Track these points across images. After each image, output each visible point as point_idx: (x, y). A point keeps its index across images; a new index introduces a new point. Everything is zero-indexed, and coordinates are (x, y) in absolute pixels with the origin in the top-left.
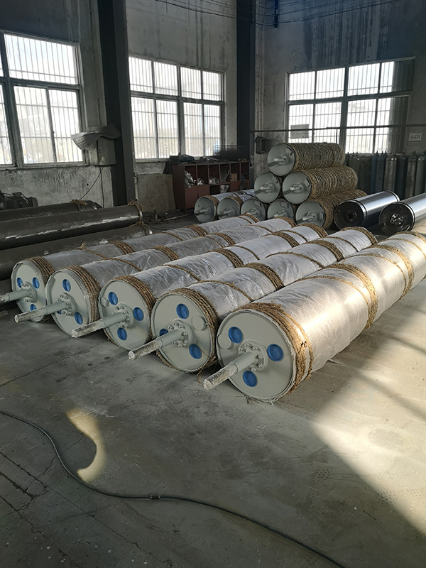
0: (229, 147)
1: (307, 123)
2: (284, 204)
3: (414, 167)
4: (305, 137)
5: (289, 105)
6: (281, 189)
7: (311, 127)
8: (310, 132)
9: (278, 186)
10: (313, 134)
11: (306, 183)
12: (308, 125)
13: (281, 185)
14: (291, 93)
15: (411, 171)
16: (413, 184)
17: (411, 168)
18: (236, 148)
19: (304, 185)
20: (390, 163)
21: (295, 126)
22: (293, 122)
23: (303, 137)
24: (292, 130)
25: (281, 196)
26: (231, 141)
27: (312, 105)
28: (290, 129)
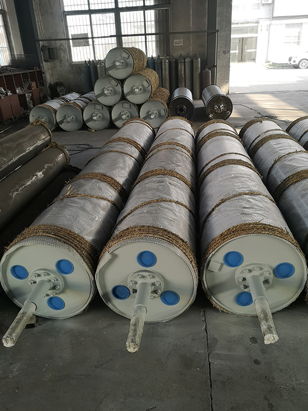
0: (18, 56)
1: (86, 32)
2: (126, 105)
3: (183, 67)
4: (87, 45)
5: (66, 15)
6: (123, 91)
7: (90, 36)
8: (90, 40)
9: (119, 88)
10: (93, 42)
11: (146, 84)
12: (87, 34)
13: (122, 87)
14: (65, 4)
15: (181, 70)
16: (184, 80)
17: (181, 68)
18: (23, 56)
19: (143, 86)
20: (165, 65)
21: (75, 35)
22: (72, 31)
23: (85, 45)
24: (73, 39)
25: (123, 98)
26: (19, 51)
27: (88, 16)
28: (70, 38)
